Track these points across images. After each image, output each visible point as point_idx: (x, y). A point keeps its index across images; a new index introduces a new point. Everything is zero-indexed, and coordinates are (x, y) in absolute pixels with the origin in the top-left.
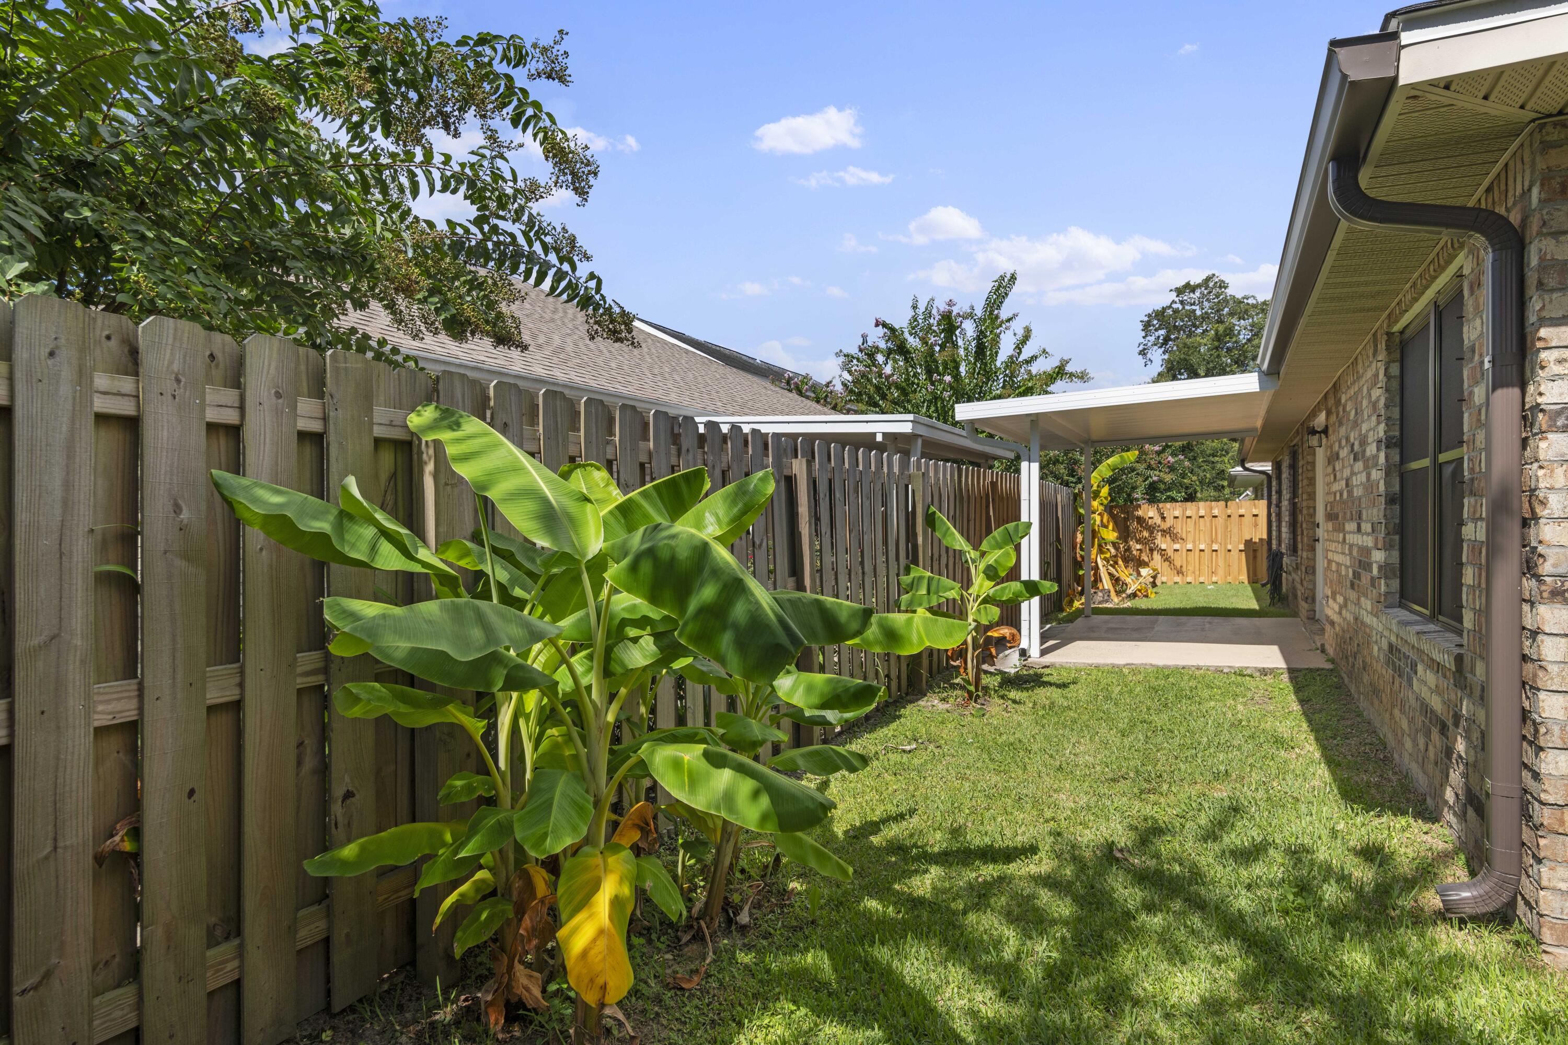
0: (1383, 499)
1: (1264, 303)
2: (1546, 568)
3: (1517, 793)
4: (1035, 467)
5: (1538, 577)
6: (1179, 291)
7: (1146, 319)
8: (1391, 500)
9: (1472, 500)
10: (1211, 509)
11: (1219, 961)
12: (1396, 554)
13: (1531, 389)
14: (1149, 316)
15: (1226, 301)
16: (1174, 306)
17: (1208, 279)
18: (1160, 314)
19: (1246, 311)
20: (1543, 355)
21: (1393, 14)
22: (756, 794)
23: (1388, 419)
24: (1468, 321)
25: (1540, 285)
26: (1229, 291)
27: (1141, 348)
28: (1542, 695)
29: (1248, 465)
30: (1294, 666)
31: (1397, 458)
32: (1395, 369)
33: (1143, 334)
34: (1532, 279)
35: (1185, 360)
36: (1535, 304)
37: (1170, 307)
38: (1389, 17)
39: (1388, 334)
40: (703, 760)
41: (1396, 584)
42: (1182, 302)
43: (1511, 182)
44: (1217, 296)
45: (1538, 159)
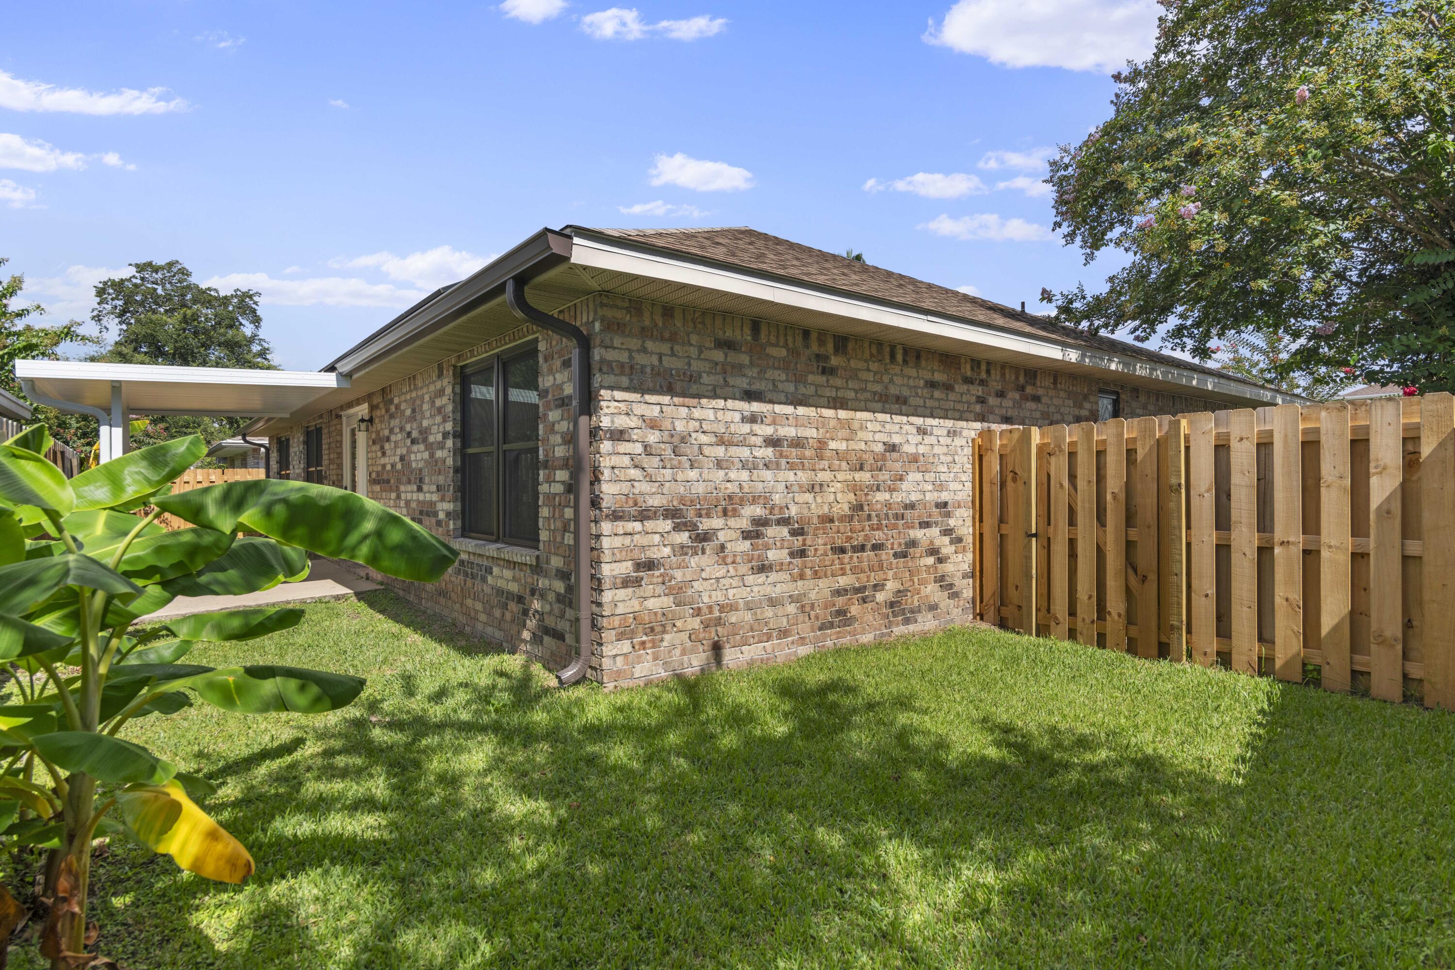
0: (451, 471)
1: (226, 297)
2: (604, 504)
3: (589, 616)
4: (118, 432)
5: (600, 509)
6: (140, 268)
7: (101, 285)
8: (456, 471)
9: (547, 471)
10: (209, 475)
11: (481, 743)
12: (459, 504)
13: (594, 418)
14: (105, 283)
15: (189, 287)
16: (134, 280)
17: (171, 264)
18: (118, 286)
19: (209, 302)
20: (602, 403)
21: (570, 226)
22: (302, 688)
23: (454, 419)
24: (543, 375)
25: (600, 370)
26: (193, 280)
27: (95, 313)
28: (603, 565)
29: (248, 438)
30: (359, 590)
31: (459, 445)
32: (458, 389)
33: (98, 299)
34: (595, 367)
35: (152, 335)
36: (597, 379)
37: (129, 280)
38: (567, 227)
39: (455, 366)
40: (247, 676)
41: (459, 523)
42: (142, 279)
43: (578, 313)
44: (180, 282)
45: (599, 309)
